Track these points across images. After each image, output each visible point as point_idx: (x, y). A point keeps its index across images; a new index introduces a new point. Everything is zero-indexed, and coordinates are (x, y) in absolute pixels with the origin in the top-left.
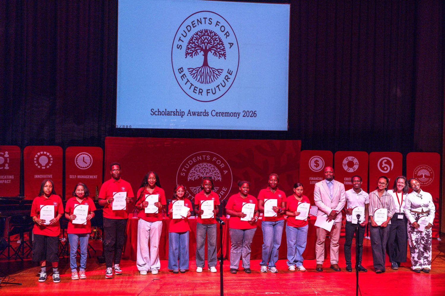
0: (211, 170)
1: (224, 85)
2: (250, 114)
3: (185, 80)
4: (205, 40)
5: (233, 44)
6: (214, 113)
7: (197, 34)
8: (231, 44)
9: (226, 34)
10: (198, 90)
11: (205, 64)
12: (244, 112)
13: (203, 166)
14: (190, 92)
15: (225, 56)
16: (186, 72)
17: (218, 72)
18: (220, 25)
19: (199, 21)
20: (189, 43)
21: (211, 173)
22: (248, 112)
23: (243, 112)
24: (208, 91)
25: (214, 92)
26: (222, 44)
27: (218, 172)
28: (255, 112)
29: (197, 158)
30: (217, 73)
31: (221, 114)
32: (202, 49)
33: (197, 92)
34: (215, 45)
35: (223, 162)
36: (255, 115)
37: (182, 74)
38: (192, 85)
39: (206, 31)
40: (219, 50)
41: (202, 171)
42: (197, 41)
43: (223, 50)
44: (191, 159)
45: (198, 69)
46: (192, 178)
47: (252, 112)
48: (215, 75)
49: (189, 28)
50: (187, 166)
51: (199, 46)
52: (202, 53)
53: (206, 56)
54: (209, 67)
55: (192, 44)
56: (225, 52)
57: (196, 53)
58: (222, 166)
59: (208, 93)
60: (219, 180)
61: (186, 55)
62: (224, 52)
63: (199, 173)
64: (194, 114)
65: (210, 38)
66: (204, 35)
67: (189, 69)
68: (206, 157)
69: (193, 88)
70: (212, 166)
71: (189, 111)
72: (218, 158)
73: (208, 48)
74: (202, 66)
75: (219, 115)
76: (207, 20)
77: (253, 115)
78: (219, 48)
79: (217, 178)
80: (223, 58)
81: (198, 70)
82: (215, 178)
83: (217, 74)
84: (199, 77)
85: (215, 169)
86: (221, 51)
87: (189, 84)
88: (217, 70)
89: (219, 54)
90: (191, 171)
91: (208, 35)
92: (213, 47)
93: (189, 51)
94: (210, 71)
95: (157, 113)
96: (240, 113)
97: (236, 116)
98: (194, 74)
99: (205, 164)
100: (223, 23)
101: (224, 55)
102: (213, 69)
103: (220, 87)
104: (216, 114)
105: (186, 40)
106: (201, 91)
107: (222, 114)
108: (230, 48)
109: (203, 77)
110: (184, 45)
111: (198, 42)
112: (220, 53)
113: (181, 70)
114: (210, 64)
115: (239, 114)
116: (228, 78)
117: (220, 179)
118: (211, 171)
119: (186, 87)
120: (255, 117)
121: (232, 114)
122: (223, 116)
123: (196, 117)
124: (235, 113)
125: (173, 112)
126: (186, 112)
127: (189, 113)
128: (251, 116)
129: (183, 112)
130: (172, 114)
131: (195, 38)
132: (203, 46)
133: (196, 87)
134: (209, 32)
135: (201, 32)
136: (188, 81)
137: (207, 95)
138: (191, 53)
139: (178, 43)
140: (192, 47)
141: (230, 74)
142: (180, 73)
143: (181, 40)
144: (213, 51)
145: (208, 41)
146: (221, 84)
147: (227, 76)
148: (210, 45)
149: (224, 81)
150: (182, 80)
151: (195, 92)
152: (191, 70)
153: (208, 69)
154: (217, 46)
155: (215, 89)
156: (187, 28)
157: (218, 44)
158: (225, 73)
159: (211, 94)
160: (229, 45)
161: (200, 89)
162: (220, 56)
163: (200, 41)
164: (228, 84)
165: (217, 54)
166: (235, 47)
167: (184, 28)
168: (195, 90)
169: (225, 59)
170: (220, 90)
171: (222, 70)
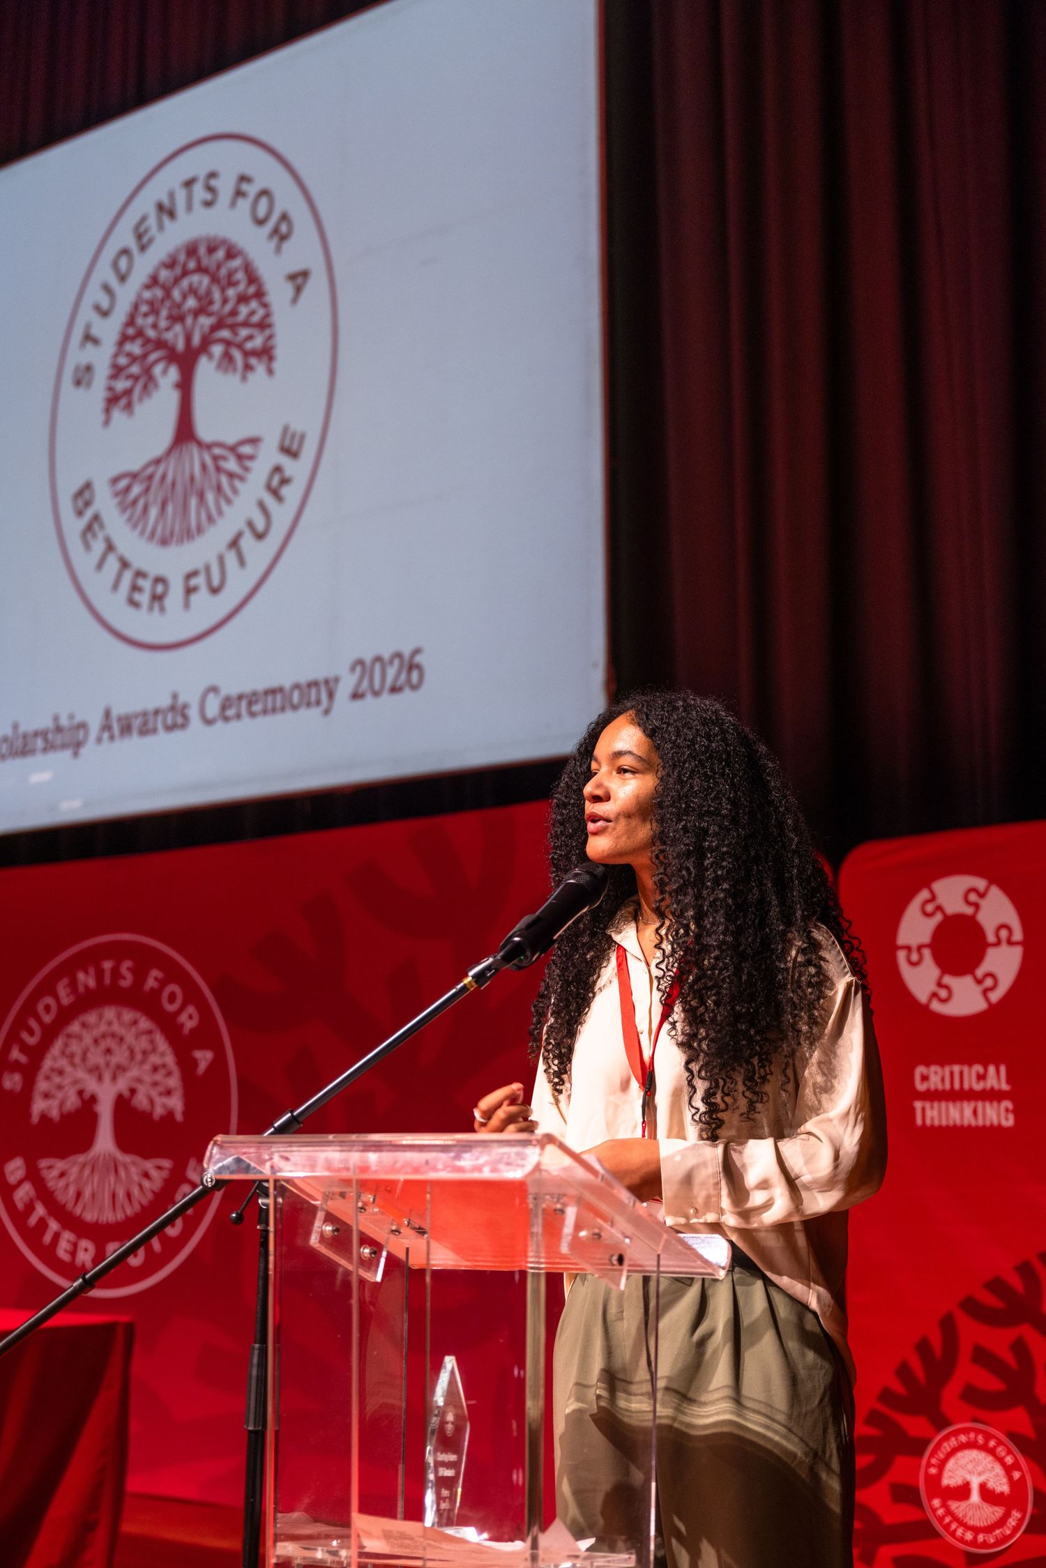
0: (137, 1050)
1: (260, 524)
2: (391, 672)
3: (98, 546)
4: (184, 297)
5: (305, 274)
6: (213, 708)
7: (154, 281)
8: (299, 279)
9: (276, 231)
10: (146, 584)
11: (185, 431)
12: (359, 669)
13: (103, 1028)
14: (115, 608)
15: (271, 359)
16: (105, 502)
17: (240, 458)
18: (252, 190)
19: (166, 211)
20: (124, 339)
21: (134, 1072)
22: (378, 667)
23: (353, 669)
24: (193, 582)
25: (216, 581)
26: (260, 295)
27: (170, 1059)
28: (418, 659)
29: (73, 984)
30: (231, 465)
31: (244, 703)
32: (172, 356)
33: (144, 598)
34: (228, 307)
35: (193, 996)
36: (415, 675)
37: (89, 514)
38: (125, 564)
39: (192, 250)
40: (244, 332)
41: (96, 1057)
42: (150, 320)
43: (264, 325)
44: (48, 987)
45: (150, 470)
46: (50, 1102)
47: (397, 662)
48: (224, 480)
49: (123, 263)
50: (31, 1033)
51: (160, 344)
52: (174, 374)
53: (185, 386)
54: (200, 444)
55: (132, 339)
56: (270, 337)
57: (145, 387)
58: (189, 1020)
59: (189, 591)
60: (170, 1114)
61: (108, 411)
62: (267, 332)
63: (81, 1074)
64: (126, 729)
65: (206, 281)
66: (185, 273)
67: (115, 480)
68: (116, 973)
69: (128, 577)
70: (145, 1023)
71: (107, 714)
72: (173, 973)
73: (196, 340)
74: (169, 452)
75: (230, 712)
76: (199, 192)
77: (403, 677)
78: (246, 324)
79: (165, 1100)
80: (260, 368)
81: (150, 477)
82: (152, 1102)
83: (231, 475)
84: (154, 512)
85: (152, 1042)
86: (250, 338)
87: (112, 564)
88: (232, 449)
89: (247, 354)
90: (48, 1063)
91: (200, 269)
92: (219, 325)
93: (121, 385)
94: (204, 467)
96: (337, 680)
97: (318, 703)
98: (135, 502)
99: (110, 1013)
100: (266, 173)
101: (266, 353)
102: (217, 451)
103: (247, 542)
104: (224, 708)
105: (109, 330)
106: (160, 589)
107: (250, 704)
108: (295, 300)
109: (170, 508)
110: (101, 358)
111: (155, 326)
112: (249, 346)
113: (84, 494)
114: (205, 429)
115: (330, 686)
116: (285, 481)
117: (176, 1103)
118: (139, 1057)
119: (98, 585)
120: (415, 688)
121: (296, 697)
122: (252, 715)
123: (135, 742)
124: (314, 684)
125: (43, 734)
126: (95, 724)
127: (107, 727)
128: (395, 690)
129: (83, 726)
130: (40, 743)
131: (144, 308)
132: (175, 335)
133: (140, 574)
134: (202, 251)
135: (171, 264)
136: (110, 547)
137: (187, 605)
138: (128, 392)
139: (79, 356)
140: (133, 359)
141: (291, 452)
142: (80, 513)
143: (89, 338)
144: (217, 350)
145: (199, 298)
146: (250, 524)
147: (278, 469)
148: (206, 322)
149: (262, 506)
150: (87, 546)
151: (133, 603)
152: (123, 484)
153: (194, 458)
154: (234, 313)
155: (221, 560)
156: (115, 265)
157: (243, 299)
158: (268, 456)
159: (201, 598)
160: (289, 289)
161: (159, 580)
162: (248, 367)
163: (164, 313)
164: (282, 515)
165: (237, 355)
166: (317, 286)
167: (104, 272)
168: (135, 588)
169: (270, 371)
170: (242, 562)
171: (254, 441)
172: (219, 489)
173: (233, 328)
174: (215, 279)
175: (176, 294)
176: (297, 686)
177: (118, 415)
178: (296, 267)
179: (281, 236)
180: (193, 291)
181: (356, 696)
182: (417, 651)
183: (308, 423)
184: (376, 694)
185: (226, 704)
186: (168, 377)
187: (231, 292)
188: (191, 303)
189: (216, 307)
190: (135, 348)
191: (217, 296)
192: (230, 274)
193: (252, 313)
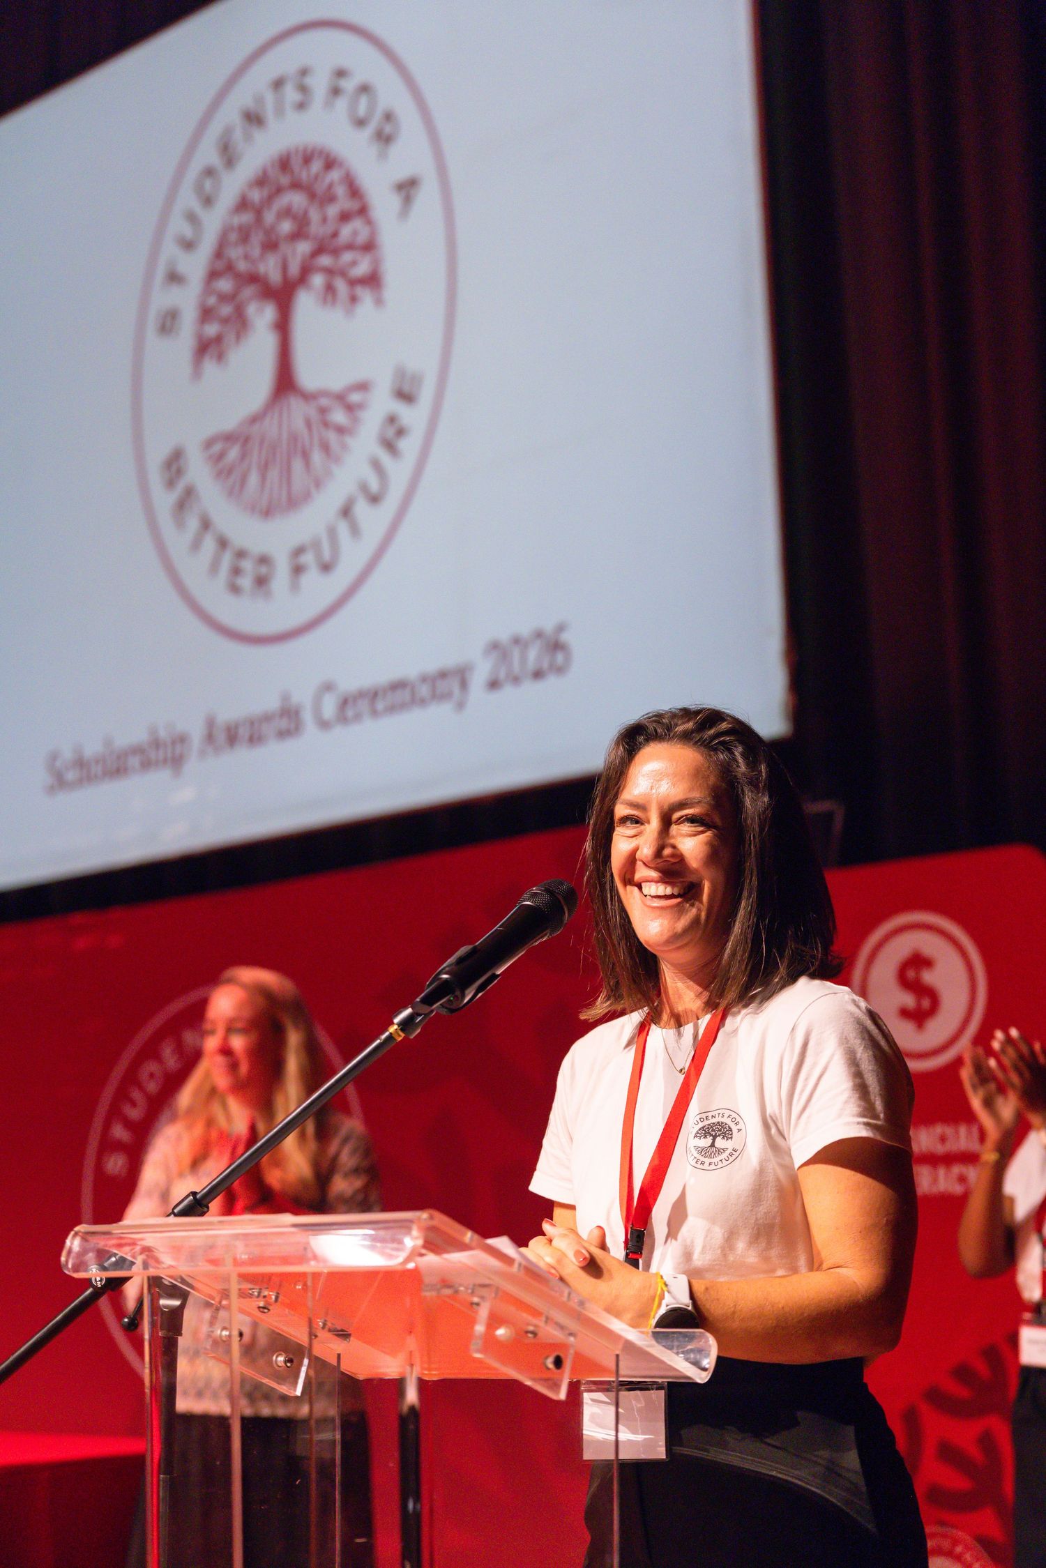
1: (374, 485)
2: (532, 654)
3: (193, 524)
4: (278, 220)
5: (414, 182)
6: (329, 707)
7: (243, 204)
9: (379, 132)
10: (248, 566)
11: (285, 382)
12: (494, 652)
15: (379, 286)
16: (198, 472)
17: (350, 408)
18: (349, 86)
19: (254, 119)
20: (213, 275)
22: (516, 650)
23: (487, 653)
24: (301, 560)
25: (327, 557)
26: (363, 211)
28: (561, 637)
29: (180, 1046)
30: (339, 417)
31: (365, 701)
32: (267, 292)
33: (246, 582)
34: (328, 229)
36: (560, 657)
37: (181, 486)
38: (223, 543)
39: (284, 164)
40: (347, 257)
42: (241, 250)
43: (369, 247)
44: (151, 1051)
45: (247, 430)
47: (538, 642)
48: (332, 436)
49: (208, 185)
50: (135, 1106)
51: (253, 278)
52: (268, 312)
53: (283, 327)
54: (302, 395)
55: (222, 274)
56: (378, 261)
57: (238, 331)
59: (298, 570)
61: (197, 360)
62: (374, 255)
64: (232, 737)
65: (302, 198)
66: (279, 190)
67: (209, 444)
69: (227, 559)
71: (210, 723)
73: (294, 270)
74: (268, 406)
75: (350, 713)
76: (291, 94)
77: (546, 659)
78: (350, 247)
80: (367, 298)
81: (248, 439)
83: (341, 430)
84: (253, 479)
86: (354, 263)
87: (209, 544)
88: (340, 398)
89: (353, 283)
91: (296, 185)
92: (319, 251)
93: (212, 330)
94: (308, 424)
95: (71, 776)
96: (470, 667)
97: (450, 696)
98: (231, 469)
101: (373, 280)
102: (324, 402)
103: (362, 509)
104: (342, 707)
105: (195, 265)
106: (263, 570)
107: (372, 702)
108: (403, 216)
109: (272, 473)
110: (187, 299)
111: (246, 257)
112: (354, 273)
113: (174, 464)
114: (308, 375)
115: (461, 675)
116: (401, 432)
119: (194, 569)
120: (560, 670)
121: (424, 690)
122: (375, 713)
123: (243, 756)
124: (443, 675)
125: (137, 750)
126: (197, 733)
127: (210, 737)
128: (538, 675)
129: (182, 739)
130: (134, 761)
131: (233, 237)
132: (270, 268)
133: (241, 554)
134: (296, 163)
135: (261, 181)
136: (206, 524)
137: (295, 587)
138: (218, 339)
139: (164, 298)
140: (224, 298)
141: (405, 396)
142: (171, 484)
143: (174, 278)
144: (318, 280)
145: (295, 218)
146: (364, 488)
147: (392, 419)
148: (304, 248)
149: (377, 466)
150: (180, 523)
151: (235, 589)
152: (217, 448)
153: (297, 412)
154: (335, 235)
155: (332, 533)
156: (199, 188)
157: (345, 217)
158: (381, 404)
159: (312, 577)
160: (395, 201)
161: (264, 560)
162: (354, 299)
163: (257, 239)
164: (399, 472)
165: (341, 286)
166: (428, 195)
167: (187, 198)
168: (236, 571)
169: (379, 302)
170: (355, 531)
171: (363, 387)
172: (326, 448)
173: (336, 252)
174: (312, 195)
175: (269, 217)
176: (424, 679)
177: (209, 366)
178: (402, 174)
179: (384, 138)
180: (287, 212)
181: (494, 685)
182: (561, 628)
183: (425, 363)
184: (516, 680)
185: (345, 703)
186: (263, 316)
187: (333, 211)
188: (286, 227)
189: (316, 228)
190: (225, 285)
191: (314, 215)
192: (330, 186)
193: (355, 233)
